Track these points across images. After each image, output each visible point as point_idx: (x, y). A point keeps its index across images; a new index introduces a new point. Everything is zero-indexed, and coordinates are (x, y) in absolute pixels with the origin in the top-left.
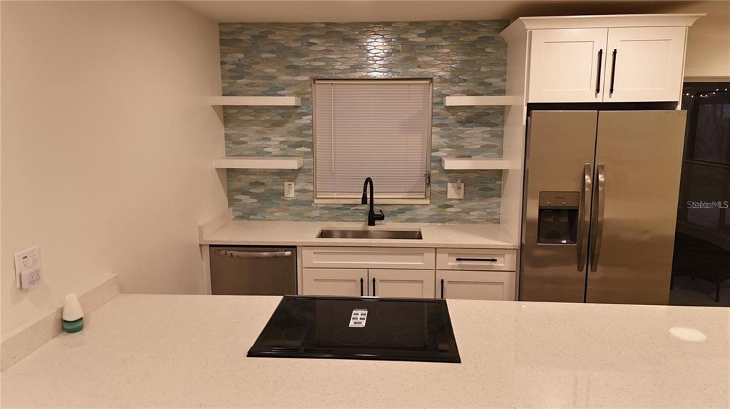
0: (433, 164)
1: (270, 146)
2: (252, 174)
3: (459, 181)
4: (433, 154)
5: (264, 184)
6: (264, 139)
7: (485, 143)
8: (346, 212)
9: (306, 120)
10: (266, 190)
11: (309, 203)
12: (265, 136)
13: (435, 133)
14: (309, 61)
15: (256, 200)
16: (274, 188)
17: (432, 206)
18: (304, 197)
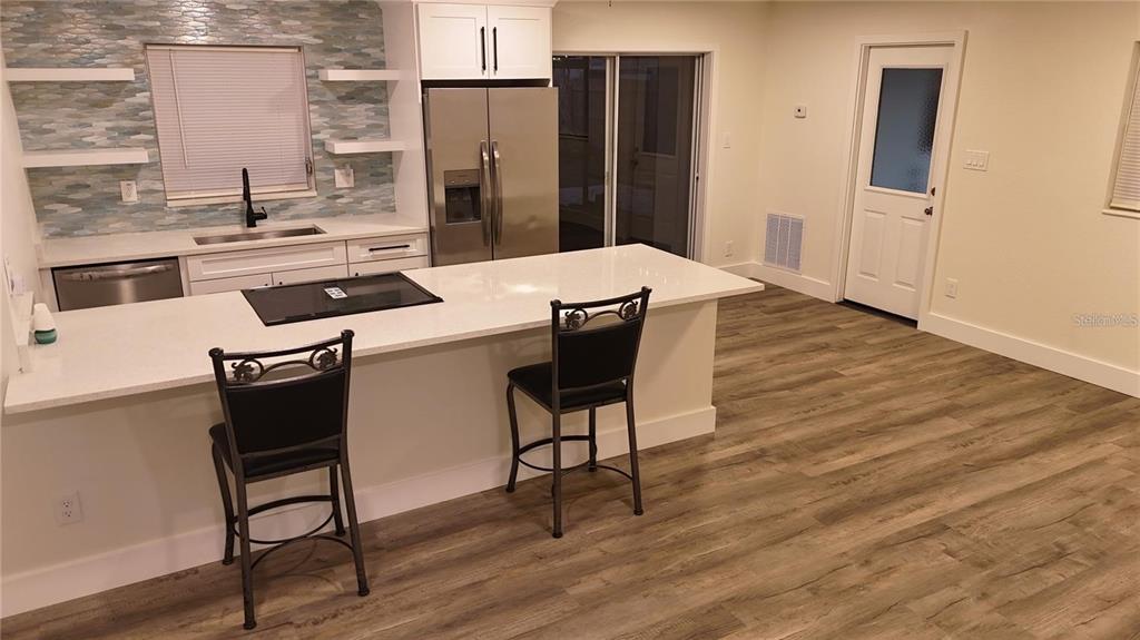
0: (316, 149)
1: (93, 134)
2: (69, 174)
3: (348, 166)
4: (314, 137)
5: (89, 186)
6: (81, 125)
7: (370, 122)
8: (212, 214)
9: (141, 98)
10: (94, 195)
11: (161, 207)
12: (83, 121)
13: (314, 111)
14: (137, 19)
15: (80, 209)
16: (106, 190)
17: (320, 198)
18: (149, 200)
